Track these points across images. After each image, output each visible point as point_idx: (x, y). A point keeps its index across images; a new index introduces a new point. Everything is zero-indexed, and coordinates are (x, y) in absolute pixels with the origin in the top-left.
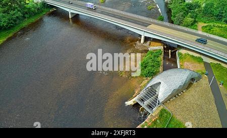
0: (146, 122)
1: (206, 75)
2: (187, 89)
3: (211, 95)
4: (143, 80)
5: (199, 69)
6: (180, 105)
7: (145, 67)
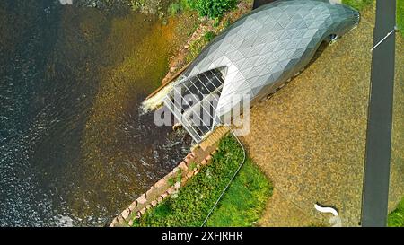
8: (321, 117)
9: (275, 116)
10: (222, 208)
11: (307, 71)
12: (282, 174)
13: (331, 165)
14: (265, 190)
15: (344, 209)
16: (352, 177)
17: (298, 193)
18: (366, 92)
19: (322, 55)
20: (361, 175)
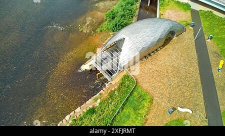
0: (101, 94)
1: (192, 26)
2: (163, 46)
3: (194, 54)
4: (109, 35)
5: (184, 19)
6: (150, 69)
7: (113, 18)
8: (174, 67)
9: (150, 67)
10: (124, 110)
11: (164, 48)
12: (157, 93)
13: (184, 89)
14: (148, 100)
15: (195, 110)
16: (196, 94)
17: (168, 102)
18: (195, 57)
19: (170, 42)
20: (201, 93)
